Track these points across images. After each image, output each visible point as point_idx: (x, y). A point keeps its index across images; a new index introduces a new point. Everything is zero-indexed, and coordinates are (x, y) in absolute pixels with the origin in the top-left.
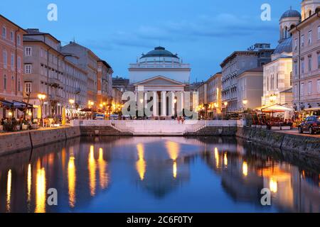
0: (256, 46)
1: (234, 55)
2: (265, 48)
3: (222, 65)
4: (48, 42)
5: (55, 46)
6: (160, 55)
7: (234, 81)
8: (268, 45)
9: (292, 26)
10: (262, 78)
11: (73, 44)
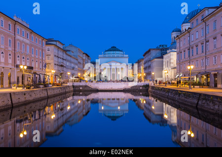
2: (165, 47)
3: (144, 55)
5: (62, 47)
6: (114, 50)
7: (149, 63)
9: (177, 36)
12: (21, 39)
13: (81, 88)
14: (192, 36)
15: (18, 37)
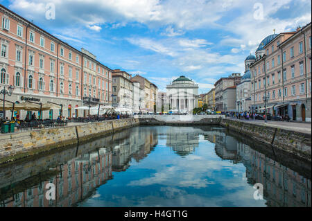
0: (233, 74)
1: (221, 80)
2: (238, 75)
3: (215, 85)
4: (125, 76)
5: (129, 78)
6: (183, 80)
7: (221, 93)
8: (240, 74)
9: (252, 64)
10: (236, 92)
11: (137, 76)
12: (88, 71)
13: (147, 121)
14: (267, 64)
15: (85, 69)
